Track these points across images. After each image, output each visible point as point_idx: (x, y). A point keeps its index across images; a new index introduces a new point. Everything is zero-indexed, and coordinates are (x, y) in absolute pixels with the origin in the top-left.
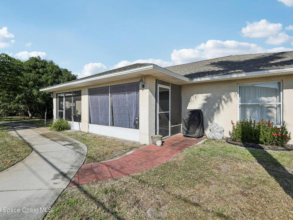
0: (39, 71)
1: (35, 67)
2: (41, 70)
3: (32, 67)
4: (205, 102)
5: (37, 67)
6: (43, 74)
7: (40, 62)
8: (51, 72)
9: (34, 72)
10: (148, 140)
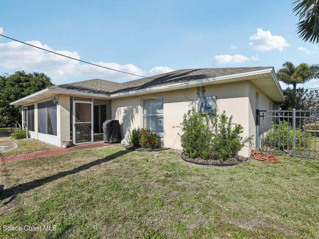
0: (22, 85)
1: (18, 81)
2: (24, 84)
3: (16, 81)
4: (125, 114)
5: (21, 81)
6: (26, 88)
7: (24, 76)
8: (34, 86)
9: (16, 86)
10: (60, 144)
